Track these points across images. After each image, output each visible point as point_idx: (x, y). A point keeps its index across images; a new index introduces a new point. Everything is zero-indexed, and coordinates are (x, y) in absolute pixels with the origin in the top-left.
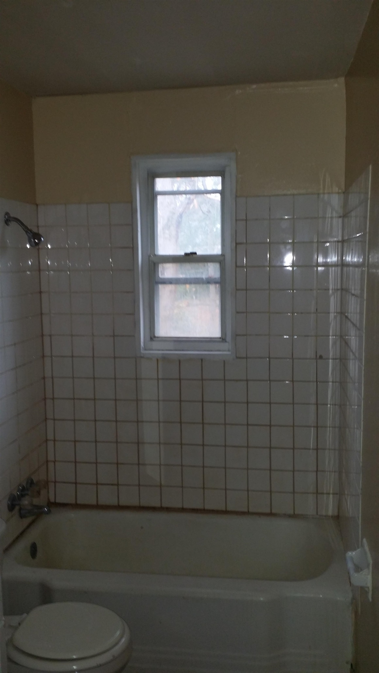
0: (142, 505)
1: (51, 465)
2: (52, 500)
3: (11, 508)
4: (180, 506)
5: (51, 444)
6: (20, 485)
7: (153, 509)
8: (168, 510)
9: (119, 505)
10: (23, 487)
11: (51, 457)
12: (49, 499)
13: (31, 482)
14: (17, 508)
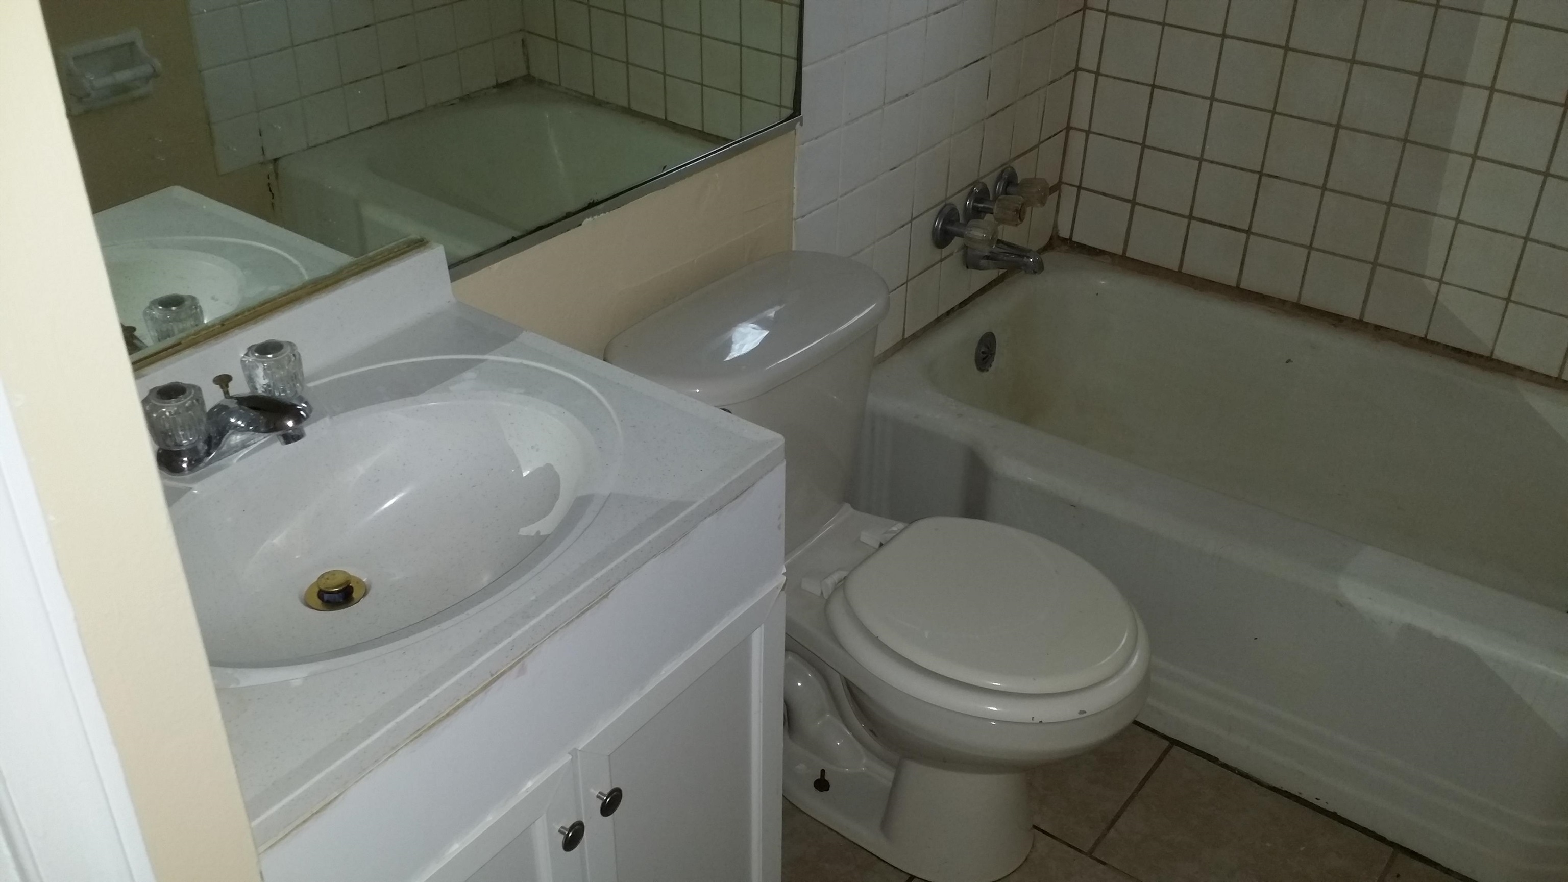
0: (1304, 301)
1: (1077, 140)
2: (1064, 233)
3: (942, 238)
4: (1419, 331)
5: (1085, 81)
6: (975, 183)
7: (1336, 320)
8: (1380, 332)
9: (1238, 287)
10: (985, 191)
11: (1080, 120)
12: (1055, 226)
13: (1009, 180)
14: (957, 242)
